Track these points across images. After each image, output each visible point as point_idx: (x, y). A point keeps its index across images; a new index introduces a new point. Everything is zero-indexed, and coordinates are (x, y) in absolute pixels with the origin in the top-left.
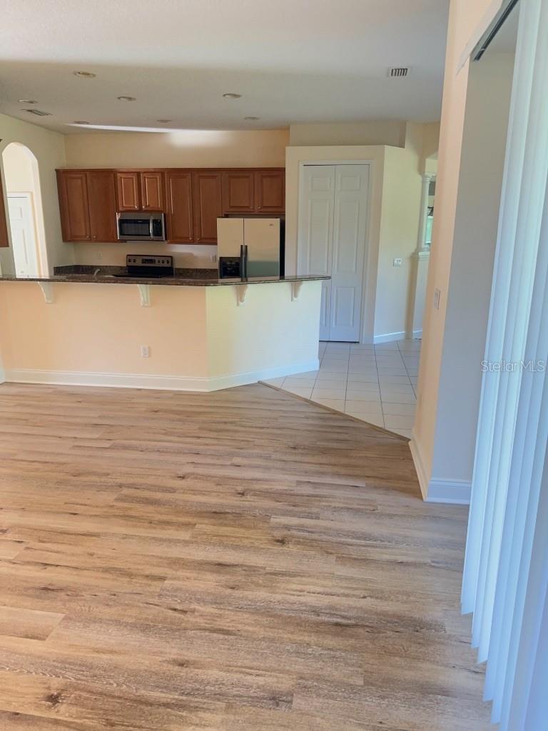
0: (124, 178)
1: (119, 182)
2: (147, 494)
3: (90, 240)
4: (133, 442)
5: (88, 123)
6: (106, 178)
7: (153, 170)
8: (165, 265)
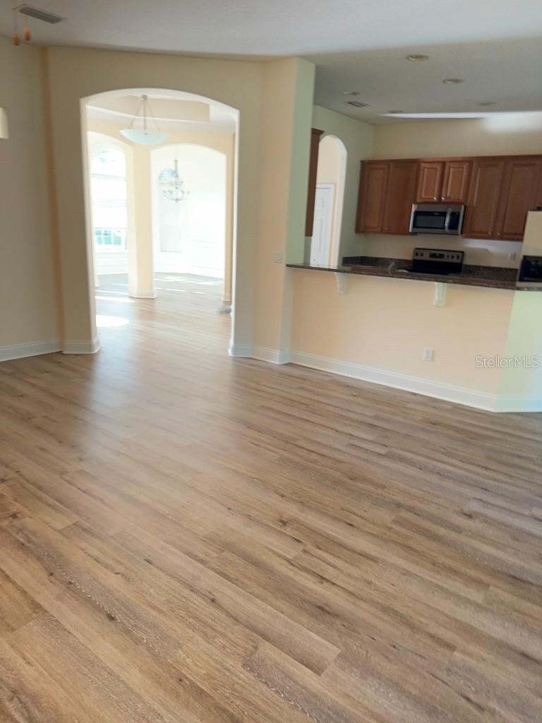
0: (428, 168)
1: (421, 173)
2: (427, 524)
3: (382, 232)
4: (410, 455)
5: (401, 112)
6: (410, 167)
7: (461, 159)
8: (455, 260)
